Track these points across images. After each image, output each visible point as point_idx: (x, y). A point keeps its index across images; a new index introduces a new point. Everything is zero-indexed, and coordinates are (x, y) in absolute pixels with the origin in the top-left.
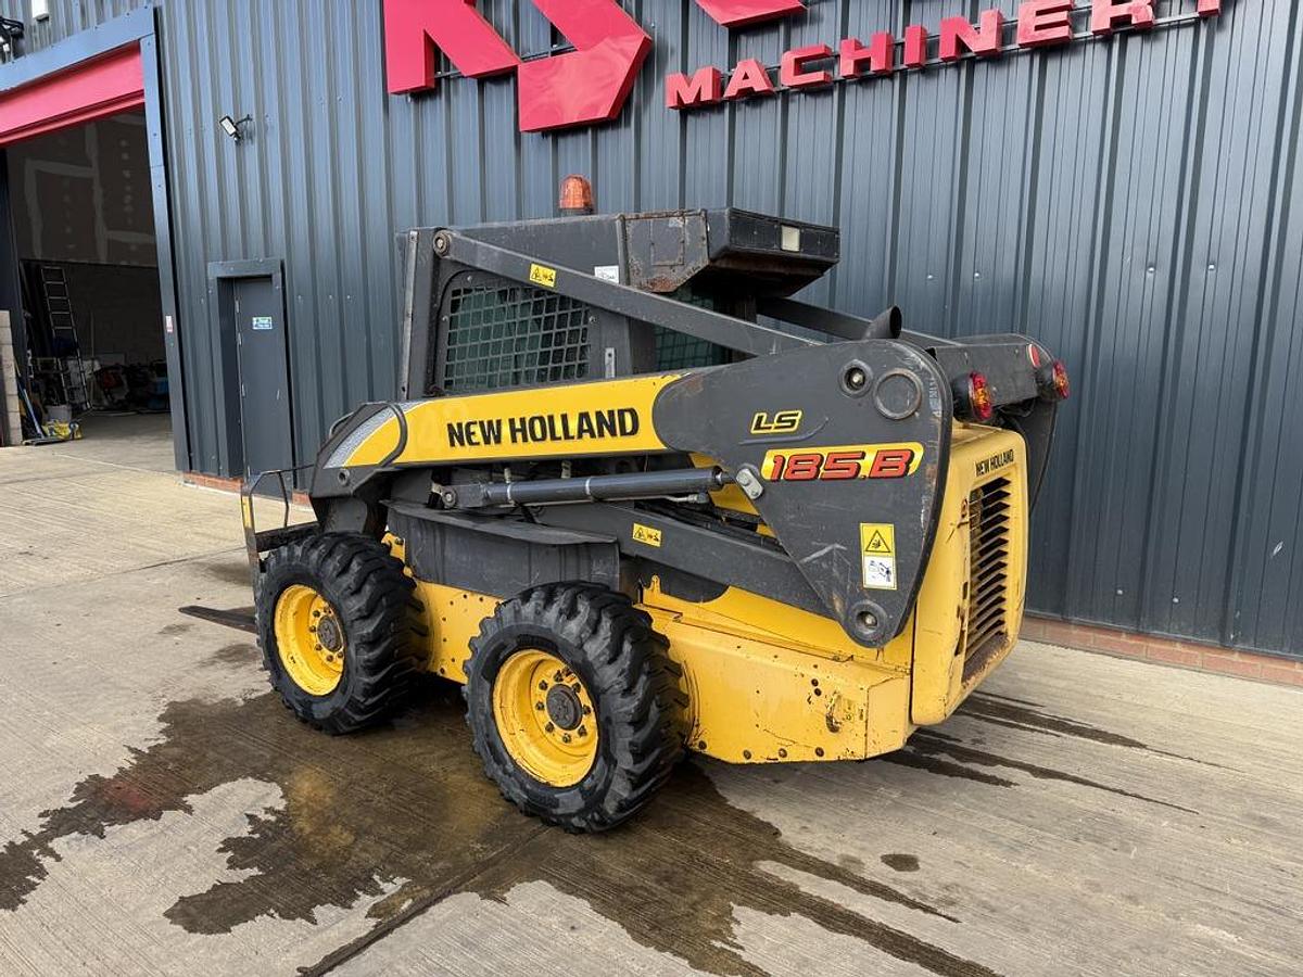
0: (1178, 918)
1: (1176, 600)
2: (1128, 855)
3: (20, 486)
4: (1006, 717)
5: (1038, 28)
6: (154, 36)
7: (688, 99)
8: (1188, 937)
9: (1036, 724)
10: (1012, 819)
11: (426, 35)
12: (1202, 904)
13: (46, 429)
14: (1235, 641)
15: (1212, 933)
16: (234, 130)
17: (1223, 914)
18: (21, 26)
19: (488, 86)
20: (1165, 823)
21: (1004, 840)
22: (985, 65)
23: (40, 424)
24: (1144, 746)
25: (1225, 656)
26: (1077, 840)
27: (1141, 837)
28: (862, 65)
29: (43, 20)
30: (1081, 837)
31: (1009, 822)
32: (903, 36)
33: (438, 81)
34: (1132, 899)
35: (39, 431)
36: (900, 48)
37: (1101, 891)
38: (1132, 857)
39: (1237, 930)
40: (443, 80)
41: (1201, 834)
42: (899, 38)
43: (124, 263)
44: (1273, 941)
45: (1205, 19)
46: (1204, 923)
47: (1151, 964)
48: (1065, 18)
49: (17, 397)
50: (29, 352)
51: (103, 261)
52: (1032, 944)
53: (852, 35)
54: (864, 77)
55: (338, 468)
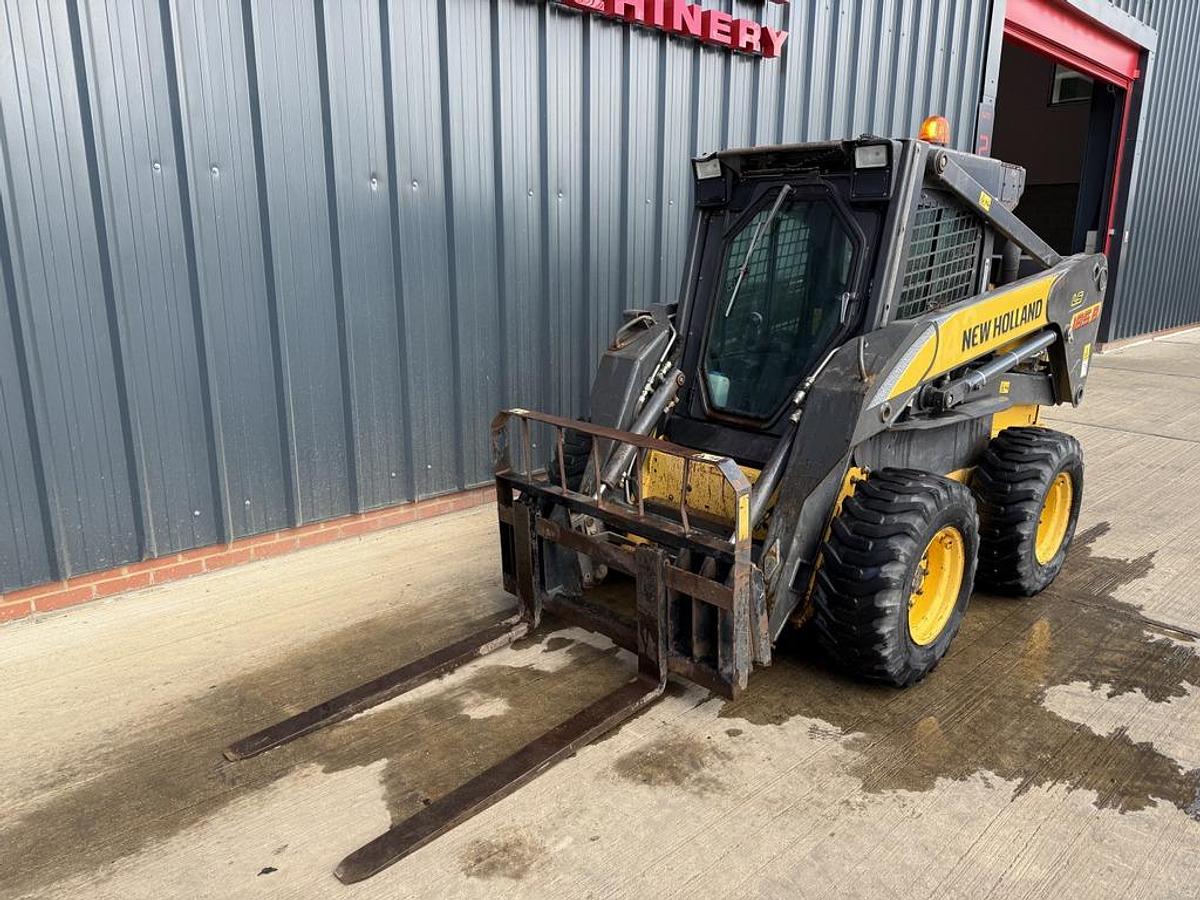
55: (881, 404)
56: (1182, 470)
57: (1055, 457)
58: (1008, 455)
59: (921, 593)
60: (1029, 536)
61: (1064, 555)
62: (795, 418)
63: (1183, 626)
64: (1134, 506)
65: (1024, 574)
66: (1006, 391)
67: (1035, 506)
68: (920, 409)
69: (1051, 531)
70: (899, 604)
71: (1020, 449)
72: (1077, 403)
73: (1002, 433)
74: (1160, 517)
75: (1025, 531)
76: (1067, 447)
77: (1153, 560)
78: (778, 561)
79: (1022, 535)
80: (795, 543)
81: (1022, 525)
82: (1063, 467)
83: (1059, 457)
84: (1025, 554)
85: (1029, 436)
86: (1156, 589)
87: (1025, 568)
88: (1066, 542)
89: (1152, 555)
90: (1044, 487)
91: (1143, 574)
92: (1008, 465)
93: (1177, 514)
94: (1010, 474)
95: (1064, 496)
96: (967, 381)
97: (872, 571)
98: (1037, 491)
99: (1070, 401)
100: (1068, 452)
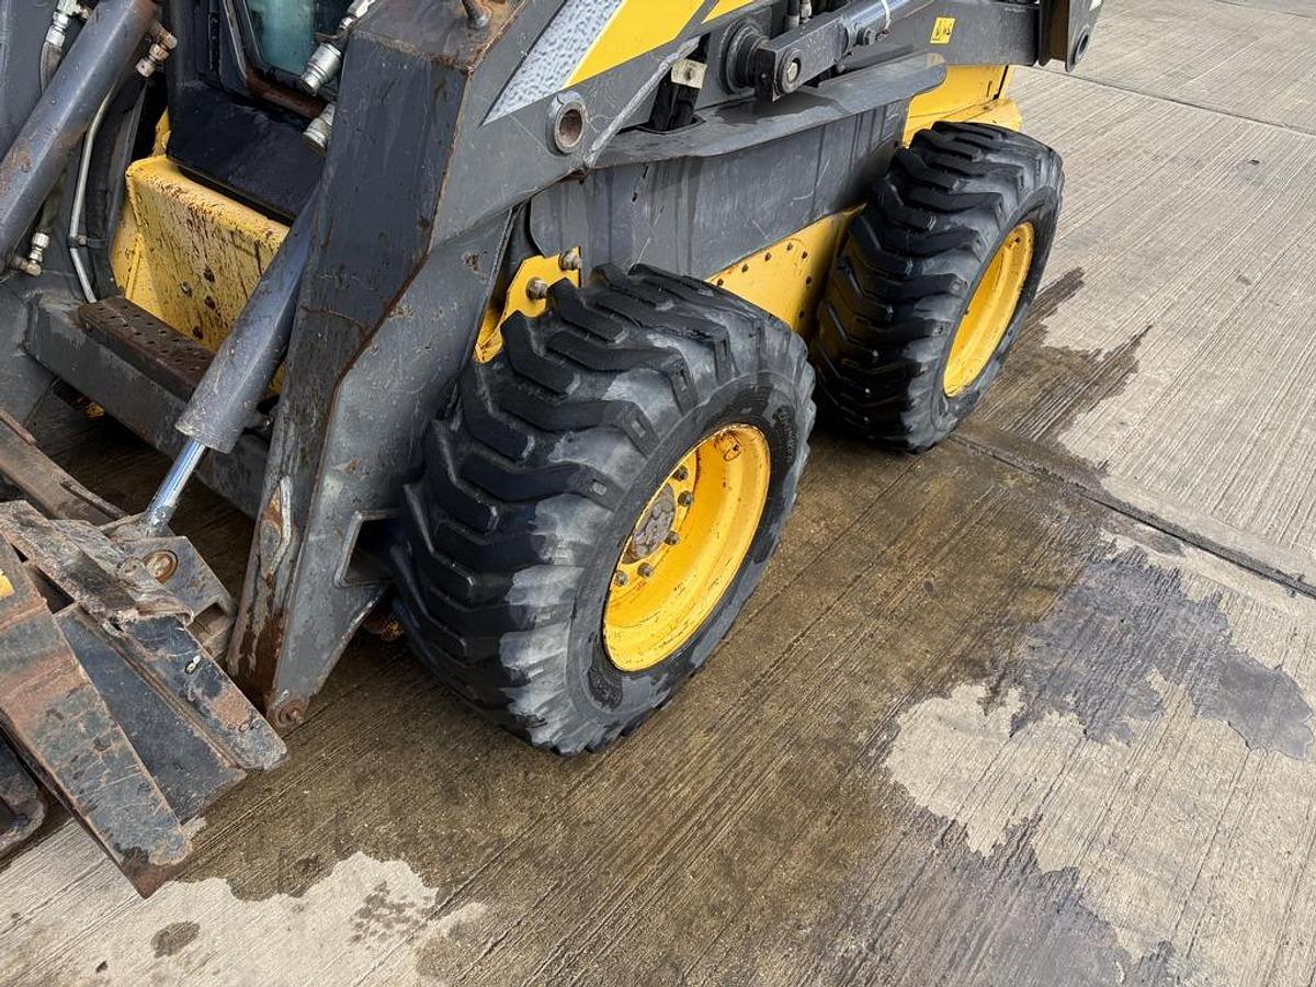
55: (553, 97)
56: (1198, 165)
57: (1009, 202)
58: (919, 194)
59: (674, 542)
60: (932, 365)
61: (998, 366)
62: (317, 133)
63: (1168, 514)
64: (1125, 235)
65: (914, 427)
66: (945, 39)
67: (953, 305)
68: (729, 91)
69: (982, 325)
70: (564, 649)
71: (943, 179)
72: (1073, 62)
73: (920, 137)
74: (1156, 259)
75: (925, 356)
76: (1036, 174)
77: (1138, 354)
78: (287, 534)
79: (920, 365)
80: (331, 488)
81: (922, 344)
82: (1023, 217)
83: (1018, 198)
84: (920, 397)
85: (967, 149)
86: (1134, 418)
87: (918, 418)
88: (1004, 345)
89: (1136, 342)
90: (978, 265)
91: (1116, 388)
92: (915, 217)
93: (1182, 253)
94: (917, 236)
95: (1016, 263)
96: (841, 20)
97: (493, 581)
98: (961, 277)
99: (1064, 59)
100: (1036, 183)
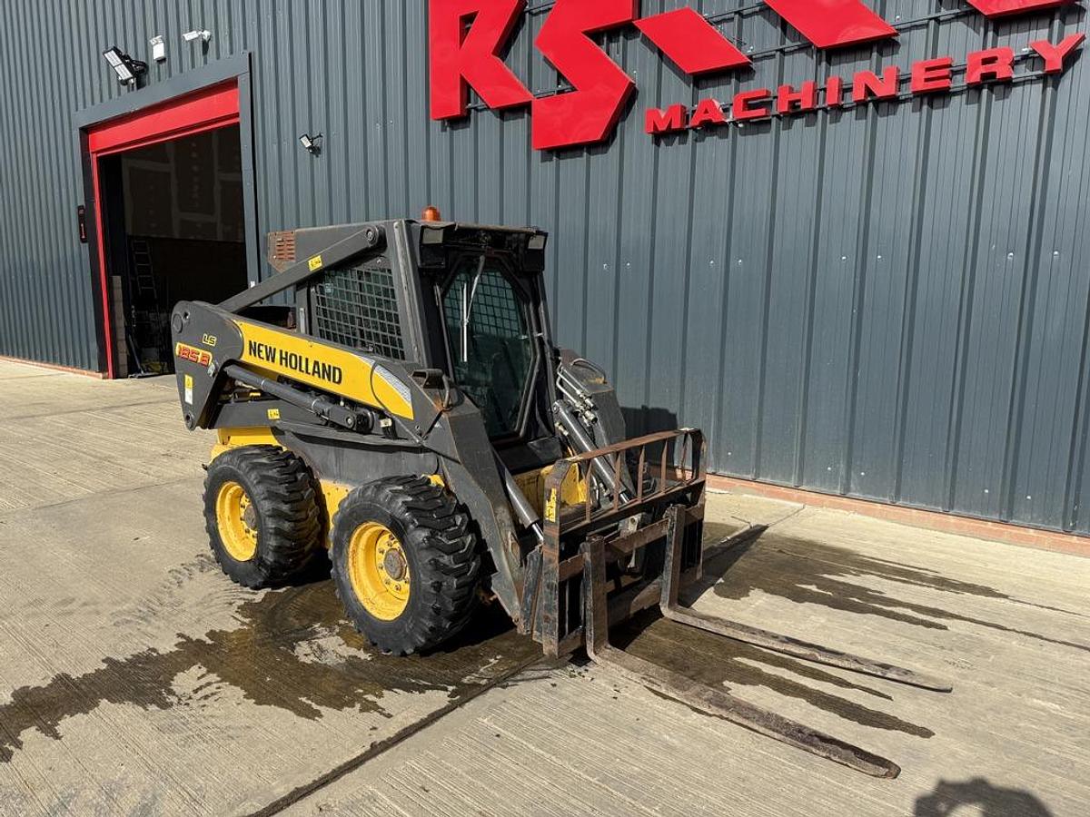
0: (1020, 695)
1: (1029, 497)
2: (987, 659)
3: (139, 408)
4: (903, 576)
5: (927, 80)
6: (249, 74)
7: (662, 128)
8: (1026, 706)
9: (923, 581)
10: (906, 637)
11: (462, 78)
12: (1036, 688)
13: (144, 365)
14: (1074, 528)
15: (1043, 704)
16: (310, 144)
17: (1052, 694)
18: (145, 65)
19: (507, 114)
20: (1014, 643)
21: (899, 649)
22: (887, 104)
23: (140, 362)
24: (1006, 597)
25: (1067, 538)
26: (951, 650)
27: (998, 650)
28: (793, 104)
29: (161, 61)
30: (954, 649)
31: (904, 639)
32: (825, 83)
33: (469, 111)
34: (990, 684)
35: (139, 367)
36: (822, 93)
37: (968, 679)
38: (990, 660)
39: (1062, 703)
40: (473, 111)
41: (1041, 649)
42: (821, 85)
43: (192, 238)
44: (1085, 709)
45: (1051, 75)
46: (1038, 699)
47: (1001, 719)
48: (947, 74)
49: (125, 342)
50: (133, 307)
51: (177, 235)
52: (920, 705)
53: (786, 82)
54: (795, 112)
